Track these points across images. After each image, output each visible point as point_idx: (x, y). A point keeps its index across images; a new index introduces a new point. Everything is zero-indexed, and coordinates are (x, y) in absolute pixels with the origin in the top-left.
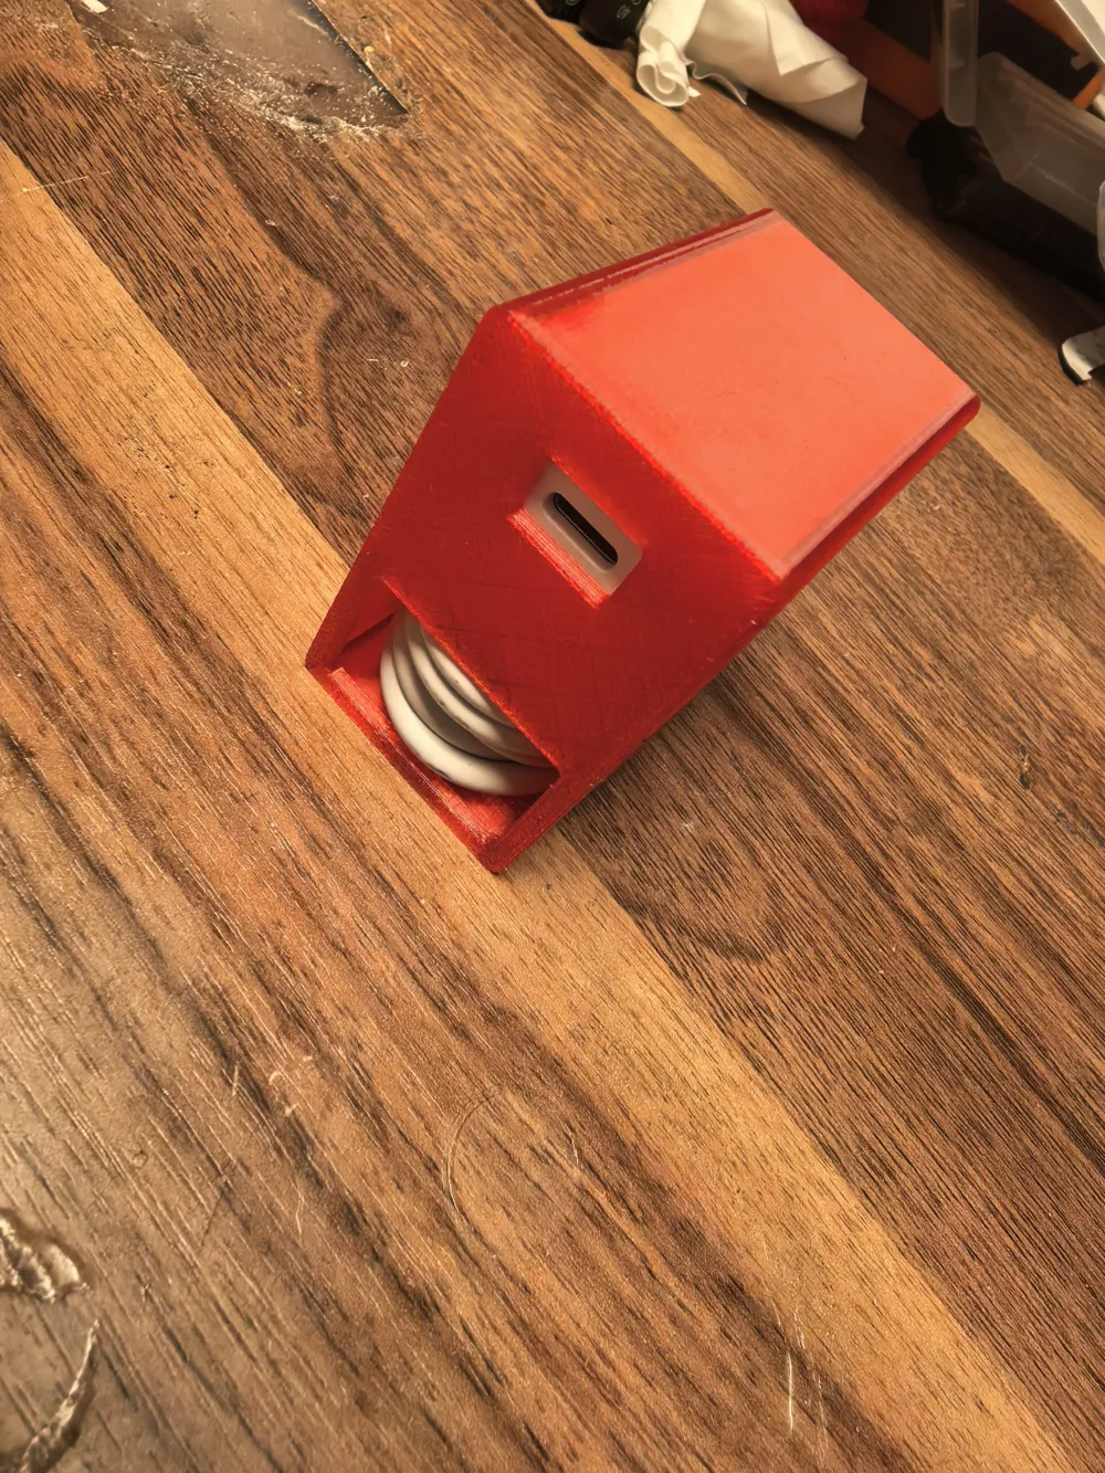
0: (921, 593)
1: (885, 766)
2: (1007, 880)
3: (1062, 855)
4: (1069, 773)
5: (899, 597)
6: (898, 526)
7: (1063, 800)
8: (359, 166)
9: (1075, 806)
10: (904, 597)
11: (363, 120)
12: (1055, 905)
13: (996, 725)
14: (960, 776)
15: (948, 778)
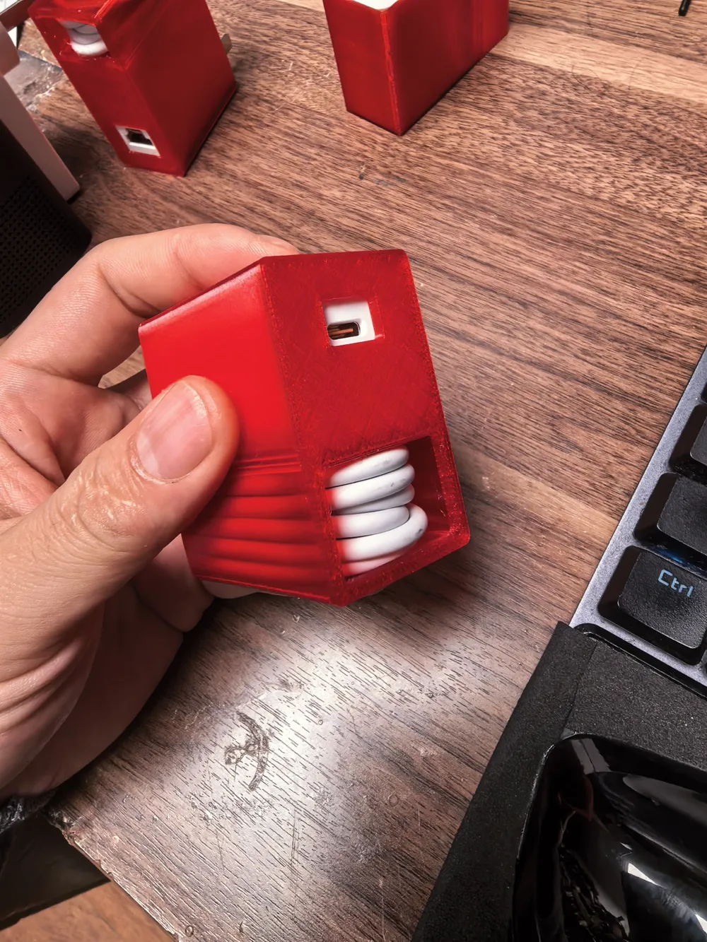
0: (314, 124)
1: (289, 208)
2: (345, 221)
3: (378, 198)
4: (388, 160)
5: (300, 133)
6: (304, 99)
7: (382, 174)
8: (51, 109)
9: (390, 173)
10: (304, 131)
11: (48, 87)
12: (371, 220)
13: (349, 161)
14: (325, 192)
15: (320, 197)
